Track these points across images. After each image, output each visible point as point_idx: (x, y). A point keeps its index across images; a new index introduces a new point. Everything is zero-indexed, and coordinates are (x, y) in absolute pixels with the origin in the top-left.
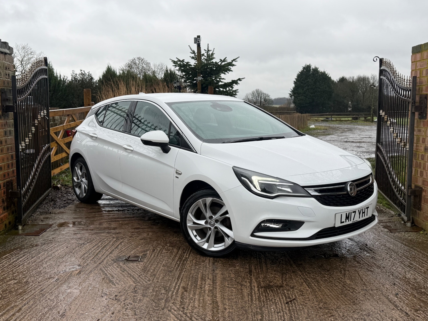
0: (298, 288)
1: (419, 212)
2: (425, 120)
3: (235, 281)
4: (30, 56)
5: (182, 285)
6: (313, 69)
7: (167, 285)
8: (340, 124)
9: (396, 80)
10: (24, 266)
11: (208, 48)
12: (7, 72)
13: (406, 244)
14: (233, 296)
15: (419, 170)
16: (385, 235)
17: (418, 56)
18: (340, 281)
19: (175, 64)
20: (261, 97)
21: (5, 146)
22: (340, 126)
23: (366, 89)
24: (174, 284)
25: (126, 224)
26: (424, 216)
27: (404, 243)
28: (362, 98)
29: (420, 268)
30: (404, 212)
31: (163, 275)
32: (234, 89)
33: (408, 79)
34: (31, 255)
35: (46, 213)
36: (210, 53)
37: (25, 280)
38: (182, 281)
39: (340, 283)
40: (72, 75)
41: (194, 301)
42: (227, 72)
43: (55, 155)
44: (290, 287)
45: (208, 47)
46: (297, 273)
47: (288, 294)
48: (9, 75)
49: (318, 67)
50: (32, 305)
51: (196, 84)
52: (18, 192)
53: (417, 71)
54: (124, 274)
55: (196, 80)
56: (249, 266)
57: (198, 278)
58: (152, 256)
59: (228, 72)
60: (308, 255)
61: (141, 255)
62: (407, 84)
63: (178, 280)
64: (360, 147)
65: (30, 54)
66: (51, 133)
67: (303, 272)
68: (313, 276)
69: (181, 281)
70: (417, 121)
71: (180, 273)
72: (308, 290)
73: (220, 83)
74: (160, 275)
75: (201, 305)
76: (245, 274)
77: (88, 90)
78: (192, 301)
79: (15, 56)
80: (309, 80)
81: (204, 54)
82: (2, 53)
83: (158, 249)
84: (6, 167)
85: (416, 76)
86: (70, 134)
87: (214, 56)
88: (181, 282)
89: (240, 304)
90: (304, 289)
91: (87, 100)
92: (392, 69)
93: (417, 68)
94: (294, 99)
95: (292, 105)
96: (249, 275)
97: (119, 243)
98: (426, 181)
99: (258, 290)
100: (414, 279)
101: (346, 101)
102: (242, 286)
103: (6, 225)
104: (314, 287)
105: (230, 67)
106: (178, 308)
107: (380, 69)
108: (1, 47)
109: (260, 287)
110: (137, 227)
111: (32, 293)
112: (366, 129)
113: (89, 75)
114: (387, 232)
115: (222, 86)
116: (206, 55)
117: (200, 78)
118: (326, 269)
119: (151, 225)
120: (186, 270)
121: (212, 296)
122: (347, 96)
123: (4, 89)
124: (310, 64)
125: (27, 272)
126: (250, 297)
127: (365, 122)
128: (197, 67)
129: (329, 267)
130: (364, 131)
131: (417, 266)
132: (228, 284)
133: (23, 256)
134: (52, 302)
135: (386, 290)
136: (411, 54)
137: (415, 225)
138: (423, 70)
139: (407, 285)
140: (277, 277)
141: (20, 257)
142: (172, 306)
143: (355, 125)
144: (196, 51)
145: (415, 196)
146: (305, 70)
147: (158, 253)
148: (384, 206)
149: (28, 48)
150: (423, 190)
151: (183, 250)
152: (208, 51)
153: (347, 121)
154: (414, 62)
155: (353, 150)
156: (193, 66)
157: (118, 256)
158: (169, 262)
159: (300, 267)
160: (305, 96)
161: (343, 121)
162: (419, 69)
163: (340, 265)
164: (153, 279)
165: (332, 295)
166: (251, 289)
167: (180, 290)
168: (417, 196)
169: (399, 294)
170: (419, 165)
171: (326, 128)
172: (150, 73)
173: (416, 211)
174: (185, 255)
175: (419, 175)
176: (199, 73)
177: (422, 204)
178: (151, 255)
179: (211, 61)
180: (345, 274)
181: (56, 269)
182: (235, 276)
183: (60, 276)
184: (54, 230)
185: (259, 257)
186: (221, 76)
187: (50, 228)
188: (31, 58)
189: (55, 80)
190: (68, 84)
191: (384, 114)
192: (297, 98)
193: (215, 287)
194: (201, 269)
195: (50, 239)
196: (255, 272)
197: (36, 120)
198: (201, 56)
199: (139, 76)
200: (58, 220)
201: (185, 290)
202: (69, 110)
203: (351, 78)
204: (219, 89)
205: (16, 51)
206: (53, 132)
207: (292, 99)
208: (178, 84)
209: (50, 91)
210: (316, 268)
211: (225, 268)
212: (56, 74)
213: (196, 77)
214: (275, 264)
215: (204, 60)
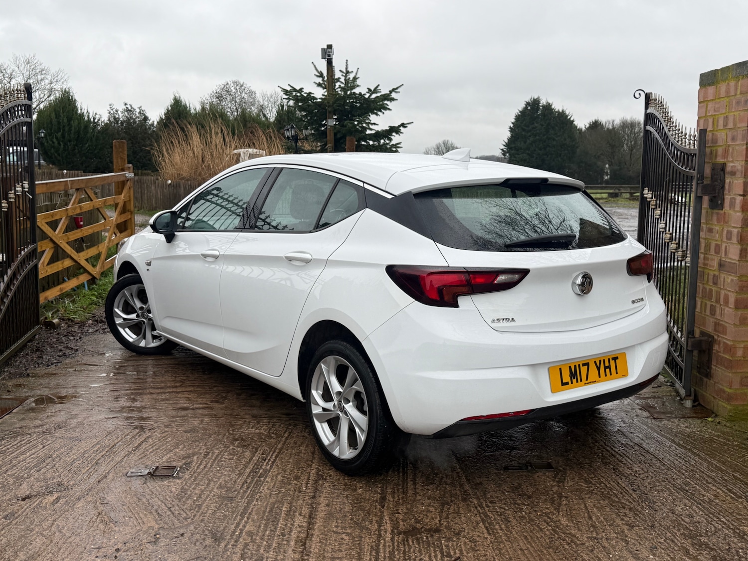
0: (468, 533)
1: (708, 380)
2: (721, 212)
3: (352, 519)
4: (39, 77)
5: (248, 528)
6: (543, 106)
7: (219, 527)
9: (672, 135)
11: (347, 68)
13: (679, 443)
14: (342, 551)
15: (709, 303)
16: (642, 423)
17: (711, 90)
18: (549, 520)
19: (287, 95)
23: (635, 143)
24: (233, 526)
25: (163, 400)
26: (716, 388)
27: (677, 440)
28: (628, 158)
29: (704, 493)
30: (680, 379)
31: (216, 507)
32: (393, 142)
33: (692, 134)
35: (21, 375)
36: (351, 76)
38: (250, 520)
39: (548, 524)
40: (109, 113)
42: (381, 111)
43: (48, 264)
44: (454, 532)
45: (347, 66)
46: (471, 502)
47: (447, 546)
49: (551, 103)
51: (325, 132)
53: (708, 120)
55: (324, 125)
56: (382, 487)
57: (281, 514)
58: (202, 467)
59: (383, 111)
60: (495, 464)
61: (180, 464)
62: (690, 143)
63: (242, 518)
65: (39, 74)
66: (39, 224)
67: (482, 500)
68: (500, 508)
69: (248, 519)
70: (707, 212)
71: (249, 503)
72: (487, 538)
73: (368, 132)
74: (209, 506)
76: (371, 505)
77: (122, 142)
79: (13, 76)
80: (536, 125)
81: (339, 78)
83: (215, 451)
85: (705, 128)
86: (82, 223)
87: (358, 82)
88: (246, 522)
90: (479, 536)
91: (119, 160)
92: (665, 113)
93: (708, 114)
94: (510, 158)
96: (379, 507)
97: (143, 439)
98: (722, 324)
99: (392, 539)
100: (688, 515)
101: (599, 163)
102: (362, 531)
104: (499, 531)
105: (386, 102)
107: (646, 112)
109: (396, 531)
110: (185, 405)
112: (631, 215)
113: (141, 112)
114: (647, 418)
115: (371, 137)
116: (342, 80)
117: (332, 122)
118: (526, 495)
119: (212, 402)
120: (260, 497)
121: (302, 552)
122: (602, 154)
124: (539, 98)
126: (374, 553)
127: (632, 202)
128: (326, 102)
129: (531, 490)
130: (627, 219)
131: (698, 488)
132: (337, 527)
135: (635, 539)
136: (699, 87)
137: (699, 404)
138: (718, 118)
139: (674, 527)
140: (432, 512)
143: (613, 207)
144: (325, 74)
145: (701, 352)
146: (529, 108)
147: (214, 460)
149: (35, 62)
150: (716, 340)
151: (263, 454)
152: (348, 72)
154: (703, 102)
156: (319, 100)
158: (231, 480)
159: (477, 489)
160: (528, 154)
162: (712, 115)
163: (552, 486)
164: (195, 516)
165: (531, 549)
166: (380, 536)
167: (241, 539)
168: (704, 351)
169: (658, 547)
170: (708, 295)
172: (254, 110)
173: (701, 380)
174: (265, 463)
175: (708, 313)
176: (330, 113)
177: (712, 366)
178: (200, 464)
179: (352, 91)
180: (560, 504)
181: (14, 491)
182: (352, 510)
183: (18, 508)
184: (26, 410)
185: (403, 469)
186: (370, 118)
187: (20, 407)
188: (41, 80)
189: (78, 120)
190: (102, 128)
191: (650, 196)
192: (515, 157)
193: (311, 532)
194: (290, 495)
195: (16, 428)
196: (391, 499)
197: (5, 201)
198: (335, 83)
199: (236, 114)
200: (39, 389)
201: (251, 539)
202: (79, 180)
203: (609, 123)
204: (367, 142)
205: (13, 67)
206: (44, 222)
207: (505, 158)
208: (293, 132)
209: (70, 141)
210: (507, 492)
211: (336, 491)
212: (81, 110)
213: (326, 119)
214: (432, 484)
215: (339, 90)
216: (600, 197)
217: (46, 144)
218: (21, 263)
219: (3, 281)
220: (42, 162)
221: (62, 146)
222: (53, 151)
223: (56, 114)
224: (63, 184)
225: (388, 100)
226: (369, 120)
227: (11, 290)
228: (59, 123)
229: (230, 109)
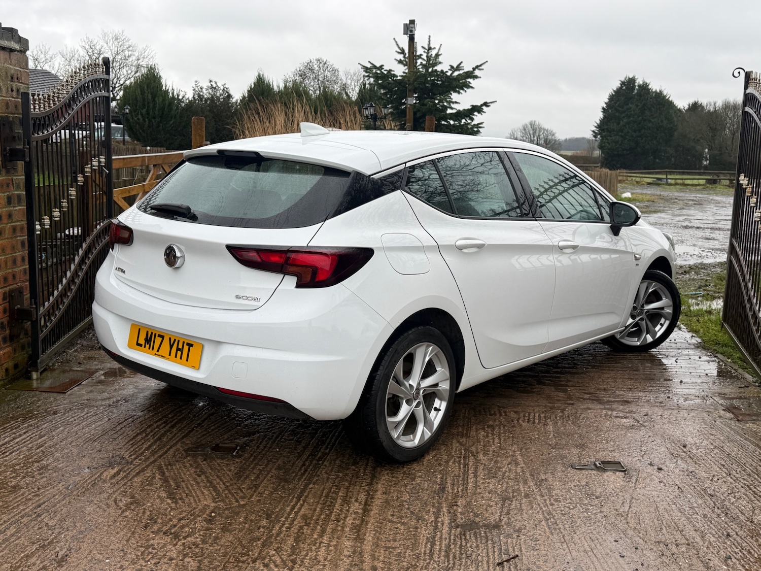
0: (529, 531)
3: (408, 509)
5: (303, 511)
6: (639, 86)
7: (275, 509)
8: (682, 192)
10: (20, 453)
11: (429, 45)
12: (15, 85)
14: (396, 541)
16: (725, 425)
19: (367, 72)
20: (539, 136)
21: (7, 223)
22: (681, 194)
23: (738, 126)
24: (289, 508)
28: (729, 143)
31: (273, 488)
32: (475, 122)
34: (39, 432)
36: (434, 53)
37: (14, 482)
38: (306, 503)
39: (615, 526)
40: (194, 90)
41: (319, 547)
42: (463, 89)
44: (514, 529)
45: (429, 42)
46: (534, 498)
47: (506, 543)
48: (18, 90)
49: (648, 82)
50: (12, 535)
51: (404, 111)
52: (32, 309)
54: (199, 480)
55: (404, 104)
56: (442, 478)
57: (337, 499)
58: (262, 446)
59: (465, 89)
61: (241, 443)
63: (299, 500)
64: (710, 239)
65: (127, 51)
66: (115, 199)
67: (546, 498)
68: (565, 507)
69: (304, 502)
71: (305, 486)
73: (449, 111)
74: (267, 487)
75: (329, 558)
76: (429, 496)
77: (201, 119)
78: (313, 548)
80: (630, 105)
81: (421, 55)
82: (4, 48)
84: (9, 264)
87: (440, 59)
88: (302, 505)
89: (406, 560)
90: (540, 535)
91: (198, 137)
94: (601, 141)
95: (597, 153)
96: (437, 498)
99: (449, 532)
101: (698, 148)
102: (418, 521)
103: (7, 370)
105: (468, 80)
106: (283, 560)
107: (745, 92)
108: (1, 38)
109: (453, 524)
111: (19, 511)
113: (225, 90)
114: (731, 419)
115: (452, 116)
116: (424, 56)
117: (412, 101)
118: (593, 494)
120: (317, 480)
121: (356, 539)
122: (701, 138)
123: (8, 117)
124: (634, 77)
125: (22, 465)
126: (429, 545)
127: (729, 189)
128: (406, 79)
129: (599, 490)
130: (726, 207)
132: (392, 515)
133: (25, 433)
134: (50, 532)
135: (707, 548)
139: (752, 537)
140: (492, 506)
141: (18, 434)
142: (274, 555)
143: (710, 194)
144: (407, 51)
146: (624, 88)
147: (274, 441)
148: (735, 363)
149: (123, 38)
151: (322, 437)
152: (430, 48)
153: (696, 185)
155: (694, 245)
156: (399, 78)
157: (198, 443)
158: (290, 461)
159: (542, 486)
160: (622, 136)
161: (688, 185)
164: (252, 496)
166: (436, 527)
167: (295, 523)
169: (732, 557)
171: (653, 197)
172: (337, 88)
174: (324, 447)
176: (410, 91)
178: (260, 444)
179: (434, 69)
181: (77, 462)
182: (409, 499)
183: (80, 478)
184: (95, 383)
185: (465, 460)
186: (452, 97)
187: (90, 379)
188: (129, 56)
189: (163, 97)
190: (186, 105)
191: (747, 182)
192: (607, 139)
193: (366, 519)
194: (347, 480)
195: (84, 400)
196: (450, 491)
197: (81, 175)
198: (416, 60)
199: (318, 92)
200: (109, 362)
201: (306, 523)
202: (156, 156)
203: (711, 105)
204: (448, 122)
205: (102, 43)
206: (120, 197)
207: (596, 140)
208: (371, 111)
209: (154, 118)
210: (574, 490)
211: (394, 479)
212: (166, 86)
213: (405, 97)
214: (494, 477)
215: (420, 67)
216: (697, 183)
217: (131, 120)
218: (96, 237)
219: (78, 255)
220: (127, 138)
221: (147, 123)
222: (138, 127)
223: (141, 91)
224: (140, 159)
225: (471, 78)
226: (451, 98)
227: (86, 263)
228: (144, 99)
229: (313, 88)
